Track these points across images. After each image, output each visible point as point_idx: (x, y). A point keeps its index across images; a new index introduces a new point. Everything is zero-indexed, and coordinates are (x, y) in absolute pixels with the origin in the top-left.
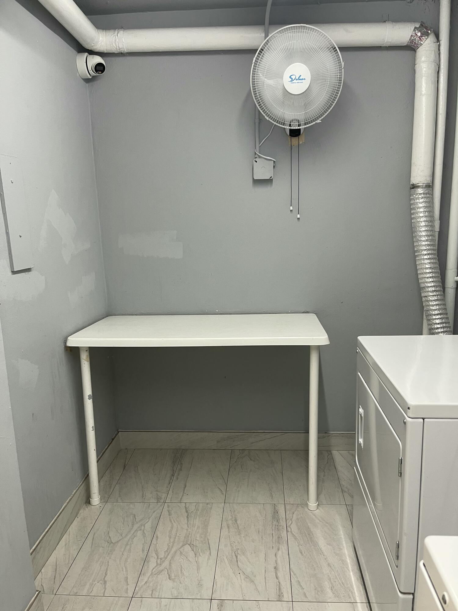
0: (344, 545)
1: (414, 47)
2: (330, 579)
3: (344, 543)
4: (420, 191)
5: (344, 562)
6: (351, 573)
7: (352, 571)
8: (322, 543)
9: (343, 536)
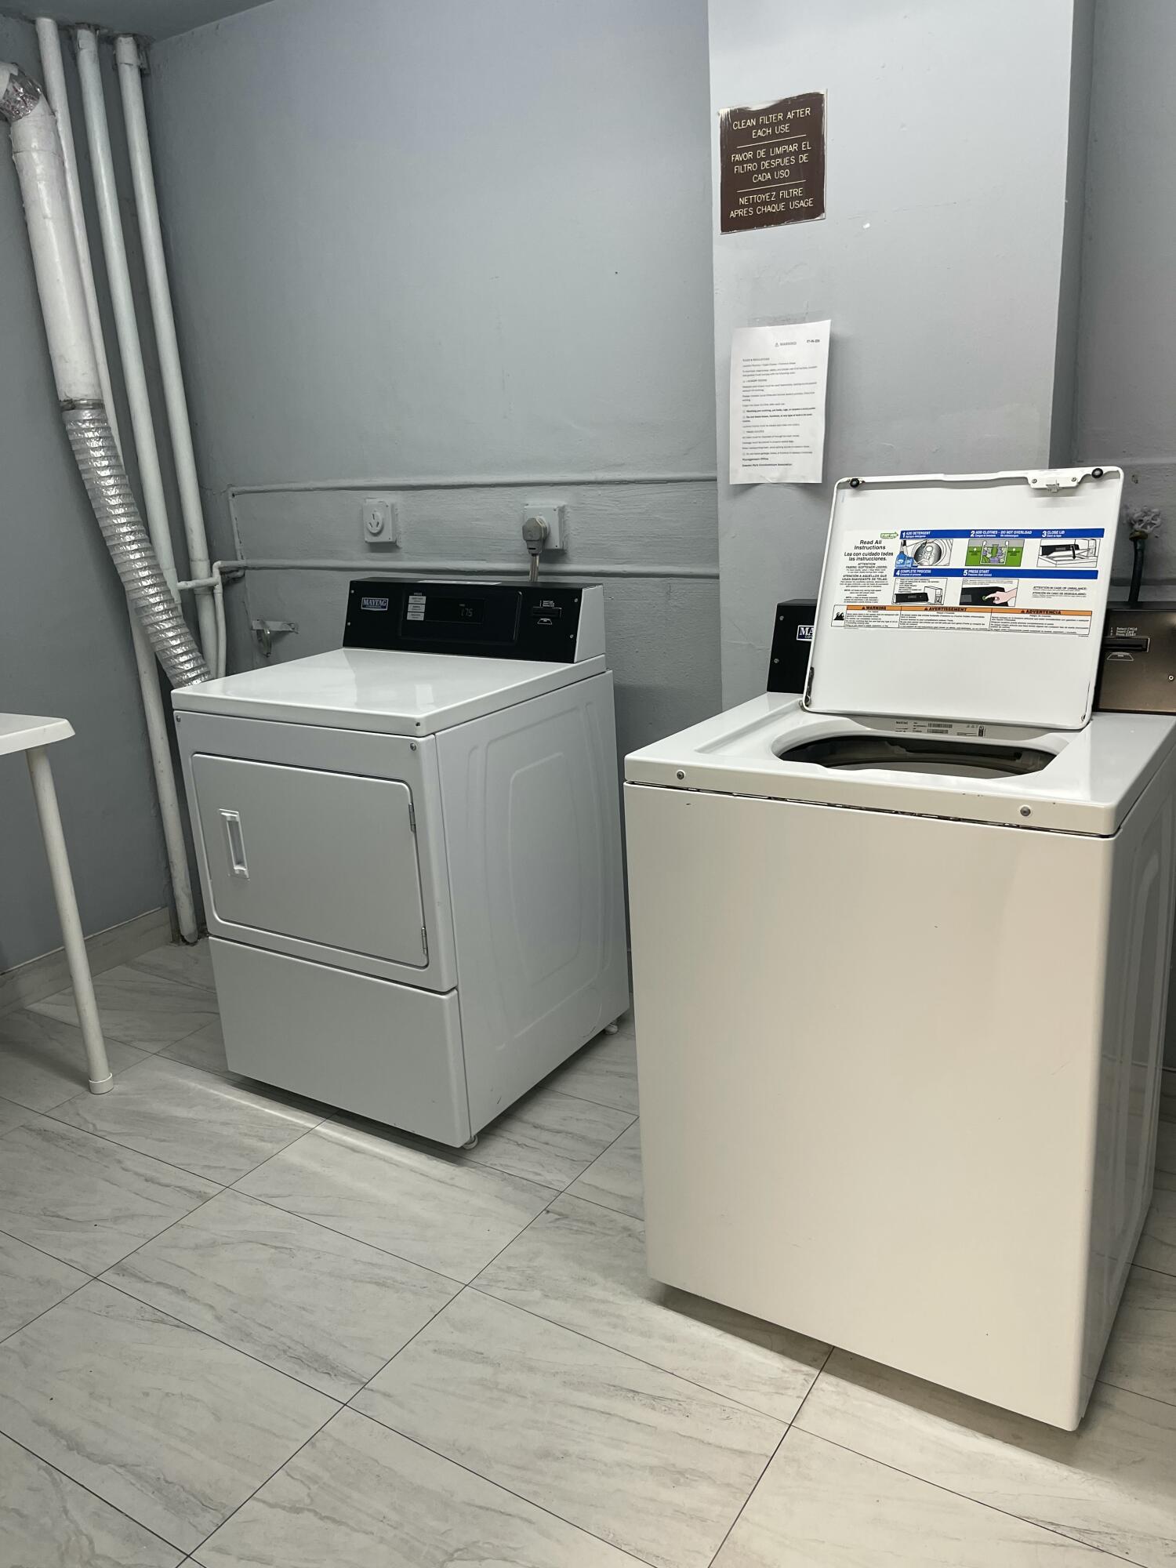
0: (216, 1092)
1: (7, 114)
2: (246, 1135)
3: (212, 1091)
4: (87, 414)
5: (240, 1108)
6: (267, 1110)
7: (264, 1107)
8: (181, 1112)
9: (200, 1087)
